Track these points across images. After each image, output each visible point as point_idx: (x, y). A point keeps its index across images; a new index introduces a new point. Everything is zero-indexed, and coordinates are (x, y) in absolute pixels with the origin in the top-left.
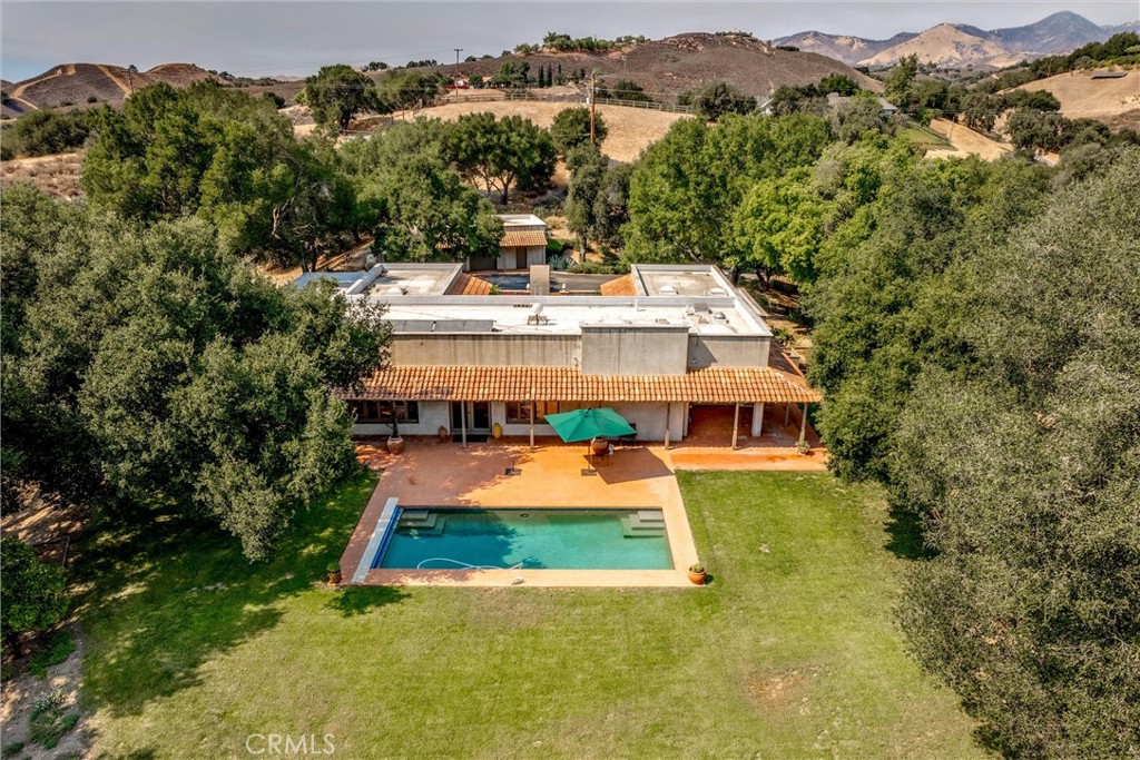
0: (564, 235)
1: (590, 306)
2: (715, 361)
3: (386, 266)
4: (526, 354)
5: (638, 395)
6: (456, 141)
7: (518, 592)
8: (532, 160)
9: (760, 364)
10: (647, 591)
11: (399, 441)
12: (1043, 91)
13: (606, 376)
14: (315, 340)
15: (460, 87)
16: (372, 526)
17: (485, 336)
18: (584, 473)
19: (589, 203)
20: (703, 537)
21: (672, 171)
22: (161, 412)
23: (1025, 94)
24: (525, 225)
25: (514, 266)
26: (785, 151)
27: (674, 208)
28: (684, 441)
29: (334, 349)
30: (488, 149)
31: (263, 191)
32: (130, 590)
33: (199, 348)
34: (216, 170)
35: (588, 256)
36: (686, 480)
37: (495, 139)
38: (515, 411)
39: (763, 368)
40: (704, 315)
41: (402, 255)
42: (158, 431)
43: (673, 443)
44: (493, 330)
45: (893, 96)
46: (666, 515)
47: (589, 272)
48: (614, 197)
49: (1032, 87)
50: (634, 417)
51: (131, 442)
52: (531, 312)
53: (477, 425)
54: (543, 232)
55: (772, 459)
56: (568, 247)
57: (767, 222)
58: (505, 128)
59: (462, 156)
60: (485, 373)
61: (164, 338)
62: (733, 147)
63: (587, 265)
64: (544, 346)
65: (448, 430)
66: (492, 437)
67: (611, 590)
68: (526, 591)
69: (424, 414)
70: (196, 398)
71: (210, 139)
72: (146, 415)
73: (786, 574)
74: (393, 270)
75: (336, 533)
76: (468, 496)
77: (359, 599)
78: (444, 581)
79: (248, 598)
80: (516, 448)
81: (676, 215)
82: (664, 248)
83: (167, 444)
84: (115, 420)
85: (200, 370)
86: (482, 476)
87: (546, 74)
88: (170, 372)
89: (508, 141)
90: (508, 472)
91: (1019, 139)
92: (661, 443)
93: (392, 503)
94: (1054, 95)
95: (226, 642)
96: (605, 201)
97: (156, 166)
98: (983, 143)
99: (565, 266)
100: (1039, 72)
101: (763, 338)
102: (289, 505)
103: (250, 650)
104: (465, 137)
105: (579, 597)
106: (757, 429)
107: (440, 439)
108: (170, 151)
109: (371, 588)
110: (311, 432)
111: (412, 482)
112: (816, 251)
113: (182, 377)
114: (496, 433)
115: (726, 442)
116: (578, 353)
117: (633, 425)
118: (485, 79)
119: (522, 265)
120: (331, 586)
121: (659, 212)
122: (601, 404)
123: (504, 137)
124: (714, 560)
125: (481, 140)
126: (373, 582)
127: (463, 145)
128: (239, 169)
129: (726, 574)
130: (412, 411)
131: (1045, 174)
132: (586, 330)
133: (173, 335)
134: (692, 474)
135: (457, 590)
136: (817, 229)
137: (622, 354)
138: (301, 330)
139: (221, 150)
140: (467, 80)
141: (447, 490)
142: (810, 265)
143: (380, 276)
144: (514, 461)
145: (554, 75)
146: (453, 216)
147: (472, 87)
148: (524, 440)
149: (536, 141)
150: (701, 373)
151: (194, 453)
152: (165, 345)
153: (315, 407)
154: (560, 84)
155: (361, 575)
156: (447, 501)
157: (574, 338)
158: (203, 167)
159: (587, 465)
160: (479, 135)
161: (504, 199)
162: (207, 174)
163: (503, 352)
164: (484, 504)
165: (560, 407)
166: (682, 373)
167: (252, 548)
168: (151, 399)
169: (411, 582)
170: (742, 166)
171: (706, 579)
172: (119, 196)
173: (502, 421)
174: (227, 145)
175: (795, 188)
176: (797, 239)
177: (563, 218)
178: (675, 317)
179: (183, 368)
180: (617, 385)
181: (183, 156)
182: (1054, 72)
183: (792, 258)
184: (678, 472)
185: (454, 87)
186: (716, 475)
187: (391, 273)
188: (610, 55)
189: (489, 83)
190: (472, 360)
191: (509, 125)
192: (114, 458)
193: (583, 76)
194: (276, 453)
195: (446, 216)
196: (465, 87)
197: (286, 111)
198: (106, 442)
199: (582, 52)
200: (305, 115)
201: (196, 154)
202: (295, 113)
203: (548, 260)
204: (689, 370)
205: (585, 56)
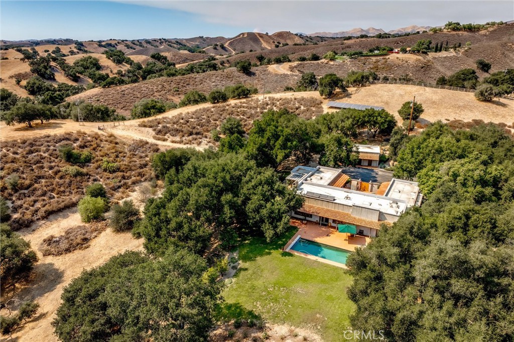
2: (387, 219)
3: (320, 167)
4: (339, 208)
5: (363, 224)
6: (358, 119)
7: (316, 261)
8: (384, 126)
11: (306, 222)
13: (357, 217)
15: (396, 53)
16: (293, 240)
17: (331, 200)
18: (345, 240)
22: (258, 212)
25: (367, 165)
29: (292, 203)
30: (368, 122)
31: (290, 148)
32: (247, 242)
33: (266, 203)
34: (280, 141)
35: (395, 163)
37: (372, 118)
38: (334, 221)
42: (257, 216)
44: (334, 200)
50: (363, 229)
51: (253, 217)
52: (347, 195)
53: (326, 222)
54: (379, 155)
56: (389, 159)
58: (377, 115)
59: (359, 123)
60: (328, 210)
64: (343, 207)
66: (328, 225)
69: (313, 217)
70: (264, 212)
71: (280, 133)
72: (256, 213)
75: (286, 241)
76: (316, 239)
77: (286, 254)
78: (303, 255)
79: (267, 249)
80: (333, 230)
83: (258, 219)
84: (251, 212)
85: (266, 207)
86: (321, 235)
87: (439, 46)
88: (261, 206)
89: (377, 119)
90: (327, 235)
92: (368, 237)
93: (299, 236)
95: (261, 255)
97: (266, 136)
99: (384, 167)
102: (276, 234)
103: (265, 258)
104: (361, 117)
105: (327, 266)
107: (317, 223)
108: (270, 134)
109: (289, 253)
111: (305, 233)
116: (351, 210)
117: (362, 231)
118: (408, 49)
119: (370, 165)
120: (282, 250)
123: (375, 118)
125: (366, 119)
127: (360, 120)
128: (287, 140)
130: (311, 216)
132: (354, 206)
133: (262, 200)
135: (304, 258)
137: (362, 213)
139: (282, 137)
140: (399, 49)
141: (312, 236)
143: (318, 170)
144: (331, 233)
145: (444, 45)
146: (342, 155)
147: (401, 53)
148: (335, 228)
149: (387, 120)
150: (382, 222)
151: (262, 221)
152: (261, 202)
153: (284, 217)
154: (446, 51)
155: (287, 250)
156: (311, 239)
157: (351, 206)
158: (277, 139)
159: (346, 238)
160: (366, 117)
161: (374, 136)
163: (334, 206)
164: (318, 242)
166: (377, 221)
167: (268, 240)
168: (257, 210)
169: (296, 254)
172: (257, 146)
173: (332, 222)
174: (283, 136)
175: (434, 172)
179: (263, 206)
180: (359, 220)
181: (273, 136)
185: (393, 53)
187: (321, 170)
188: (480, 32)
189: (410, 51)
190: (326, 207)
191: (379, 114)
192: (250, 219)
193: (460, 46)
194: (276, 224)
195: (340, 155)
196: (398, 53)
197: (319, 61)
198: (249, 216)
199: (465, 31)
200: (327, 64)
201: (276, 136)
202: (322, 63)
203: (379, 164)
204: (379, 220)
205: (466, 33)
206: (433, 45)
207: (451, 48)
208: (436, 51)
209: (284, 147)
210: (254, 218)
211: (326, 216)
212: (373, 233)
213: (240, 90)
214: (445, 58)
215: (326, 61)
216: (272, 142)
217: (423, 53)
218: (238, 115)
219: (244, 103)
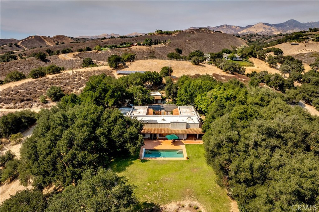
0: (164, 95)
1: (171, 117)
2: (191, 127)
5: (179, 133)
6: (143, 77)
7: (163, 160)
8: (158, 80)
10: (180, 160)
12: (279, 48)
13: (174, 130)
15: (135, 45)
16: (142, 152)
17: (155, 123)
18: (171, 144)
19: (170, 91)
20: (188, 153)
21: (185, 90)
23: (275, 49)
24: (156, 94)
25: (155, 103)
26: (204, 88)
27: (185, 97)
28: (186, 139)
30: (149, 79)
31: (117, 96)
32: (112, 160)
35: (170, 100)
36: (186, 145)
37: (151, 76)
38: (160, 135)
39: (198, 128)
40: (190, 119)
41: (136, 104)
42: (121, 140)
43: (185, 140)
44: (157, 122)
45: (240, 54)
46: (183, 151)
47: (170, 104)
48: (175, 90)
49: (277, 47)
50: (178, 136)
52: (162, 118)
53: (155, 137)
54: (161, 96)
55: (199, 142)
56: (166, 98)
57: (200, 103)
58: (153, 74)
59: (144, 80)
60: (156, 129)
61: (122, 128)
62: (195, 88)
63: (170, 102)
64: (165, 125)
65: (150, 137)
66: (157, 139)
67: (176, 160)
68: (165, 160)
69: (146, 135)
70: (126, 135)
71: (108, 88)
73: (199, 158)
75: (138, 153)
76: (154, 148)
77: (143, 161)
78: (153, 159)
79: (129, 161)
81: (186, 98)
82: (184, 103)
83: (122, 141)
86: (156, 145)
87: (156, 42)
88: (123, 132)
89: (153, 77)
90: (160, 144)
91: (270, 63)
92: (183, 140)
93: (144, 149)
94: (281, 49)
95: (128, 166)
96: (173, 91)
98: (262, 64)
99: (165, 103)
100: (279, 42)
101: (198, 124)
103: (131, 166)
104: (145, 76)
105: (171, 161)
106: (198, 137)
107: (149, 139)
108: (101, 90)
111: (146, 146)
112: (207, 108)
113: (124, 133)
114: (157, 138)
115: (193, 140)
116: (170, 126)
117: (178, 137)
119: (157, 103)
120: (139, 159)
121: (183, 97)
122: (173, 134)
123: (153, 76)
124: (189, 156)
125: (148, 77)
126: (144, 159)
127: (145, 78)
128: (113, 92)
129: (191, 158)
131: (270, 77)
132: (171, 123)
133: (123, 128)
134: (187, 145)
135: (156, 160)
136: (207, 105)
137: (177, 126)
138: (134, 125)
139: (110, 90)
140: (137, 43)
141: (151, 147)
142: (206, 111)
143: (133, 109)
144: (160, 143)
145: (158, 41)
146: (146, 97)
147: (138, 45)
148: (162, 139)
149: (159, 77)
150: (189, 129)
151: (125, 142)
154: (160, 44)
155: (143, 158)
156: (151, 149)
157: (169, 124)
159: (171, 143)
160: (148, 76)
162: (107, 94)
163: (159, 126)
164: (157, 149)
165: (167, 134)
167: (133, 154)
168: (120, 136)
169: (149, 159)
170: (196, 91)
171: (188, 159)
172: (94, 98)
173: (158, 136)
174: (111, 89)
175: (204, 98)
176: (204, 107)
177: (164, 91)
178: (186, 120)
179: (124, 132)
180: (176, 131)
182: (283, 42)
184: (185, 144)
185: (134, 45)
186: (191, 145)
187: (135, 108)
188: (172, 35)
189: (142, 44)
190: (154, 127)
191: (154, 74)
192: (117, 142)
193: (166, 42)
194: (135, 142)
195: (145, 98)
196: (136, 45)
197: (92, 51)
198: (115, 141)
199: (165, 34)
200: (97, 52)
201: (105, 90)
202: (94, 52)
203: (162, 102)
204: (187, 129)
205: (166, 35)
206: (153, 41)
207: (162, 42)
208: (155, 44)
209: (112, 96)
210: (119, 142)
211: (156, 132)
212: (185, 137)
213: (54, 68)
214: (160, 47)
215: (96, 51)
216: (103, 95)
217: (149, 45)
218: (57, 84)
219: (59, 76)
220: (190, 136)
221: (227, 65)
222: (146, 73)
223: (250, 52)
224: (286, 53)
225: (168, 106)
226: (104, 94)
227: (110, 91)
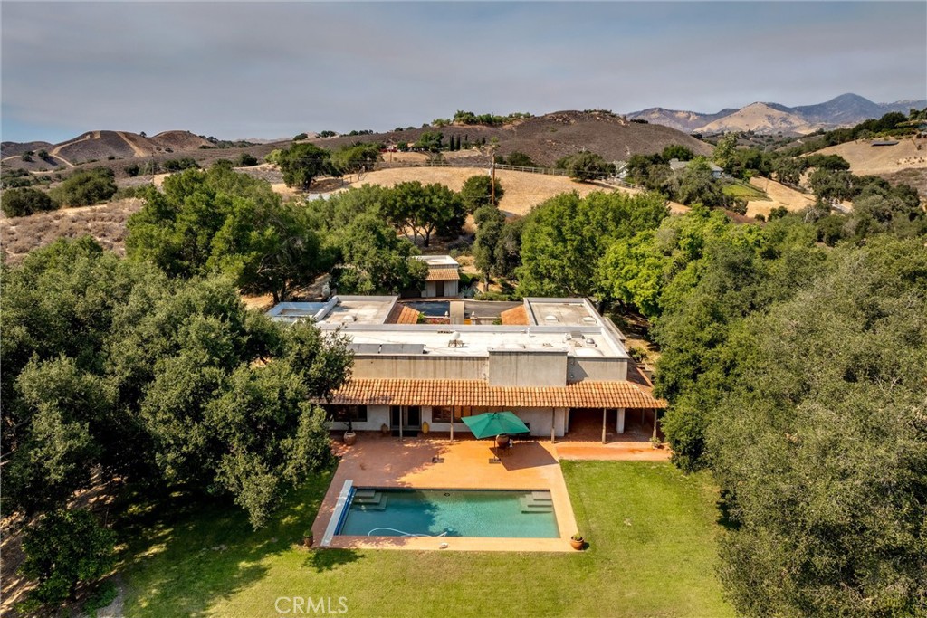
0: (471, 271)
1: (494, 332)
2: (587, 376)
3: (341, 297)
4: (448, 371)
5: (531, 402)
6: (392, 202)
7: (444, 554)
8: (448, 215)
9: (621, 379)
10: (540, 554)
11: (353, 435)
12: (835, 155)
13: (507, 388)
14: (302, 363)
15: (391, 151)
16: (334, 502)
17: (420, 356)
18: (491, 461)
19: (492, 248)
20: (581, 513)
21: (555, 232)
22: (198, 418)
23: (822, 158)
24: (443, 264)
25: (434, 295)
26: (636, 218)
27: (555, 257)
28: (566, 437)
29: (314, 370)
30: (416, 207)
31: (258, 246)
32: (155, 549)
33: (229, 371)
34: (225, 231)
35: (490, 286)
36: (568, 467)
37: (421, 200)
38: (439, 413)
39: (623, 381)
40: (579, 340)
41: (352, 289)
42: (195, 431)
43: (558, 438)
44: (425, 352)
45: (721, 161)
46: (554, 495)
47: (491, 299)
48: (510, 246)
49: (827, 152)
50: (528, 418)
51: (175, 438)
52: (451, 337)
53: (411, 423)
54: (456, 270)
55: (632, 451)
56: (475, 280)
57: (623, 272)
58: (429, 192)
59: (396, 212)
60: (417, 385)
61: (205, 365)
62: (598, 216)
63: (490, 294)
64: (461, 365)
65: (389, 426)
66: (422, 432)
67: (513, 554)
68: (450, 554)
69: (371, 415)
70: (225, 407)
71: (222, 209)
72: (188, 420)
73: (644, 542)
74: (346, 300)
76: (403, 479)
77: (326, 559)
78: (388, 546)
80: (438, 441)
81: (556, 262)
82: (548, 285)
83: (201, 441)
84: (164, 422)
85: (227, 388)
86: (414, 463)
87: (455, 141)
88: (207, 389)
89: (431, 202)
90: (434, 461)
91: (819, 192)
92: (548, 438)
93: (348, 484)
94: (844, 158)
96: (503, 248)
97: (181, 226)
98: (791, 194)
99: (473, 295)
100: (831, 140)
101: (622, 360)
102: (283, 485)
103: (248, 597)
104: (399, 199)
105: (488, 559)
106: (620, 427)
107: (383, 434)
108: (194, 217)
109: (335, 550)
110: (303, 432)
111: (363, 468)
112: (660, 294)
113: (215, 393)
114: (425, 430)
115: (597, 437)
116: (486, 370)
117: (527, 425)
118: (410, 145)
119: (440, 294)
120: (305, 548)
121: (544, 260)
122: (503, 409)
123: (427, 199)
124: (590, 531)
125: (411, 201)
126: (336, 545)
127: (398, 205)
128: (243, 229)
129: (599, 542)
130: (361, 412)
131: (839, 221)
132: (493, 353)
133: (211, 363)
134: (573, 463)
135: (399, 553)
136: (659, 277)
137: (519, 371)
138: (292, 356)
139: (230, 217)
140: (396, 147)
141: (388, 475)
142: (656, 305)
143: (336, 306)
144: (437, 452)
145: (462, 141)
146: (392, 261)
147: (399, 151)
148: (445, 435)
149: (451, 202)
150: (577, 385)
151: (217, 446)
152: (206, 370)
154: (466, 148)
155: (327, 541)
156: (387, 483)
157: (483, 358)
158: (216, 229)
159: (493, 456)
160: (409, 198)
161: (426, 243)
162: (218, 234)
163: (431, 368)
164: (415, 486)
165: (473, 411)
166: (563, 385)
167: (256, 518)
168: (191, 409)
169: (363, 546)
170: (605, 230)
171: (584, 546)
172: (156, 251)
174: (234, 214)
175: (643, 248)
176: (645, 285)
177: (472, 258)
178: (558, 342)
179: (216, 386)
180: (516, 394)
181: (203, 222)
182: (843, 141)
183: (642, 298)
184: (561, 461)
185: (386, 151)
186: (590, 464)
187: (343, 303)
188: (504, 127)
189: (413, 148)
190: (409, 375)
191: (432, 190)
192: (164, 450)
193: (484, 142)
194: (276, 448)
195: (386, 261)
196: (394, 151)
197: (258, 167)
198: (158, 438)
199: (483, 124)
200: (272, 170)
201: (212, 220)
202: (264, 169)
203: (460, 291)
204: (568, 383)
205: (485, 128)
206: (446, 140)
207: (473, 145)
208: (452, 149)
209: (239, 244)
210: (180, 443)
211: (415, 401)
212: (562, 424)
214: (468, 158)
215: (271, 166)
216: (201, 240)
217: (434, 151)
220: (585, 421)
221: (691, 179)
222: (401, 187)
223: (752, 159)
224: (859, 169)
225: (485, 306)
226: (205, 237)
227: (229, 220)
